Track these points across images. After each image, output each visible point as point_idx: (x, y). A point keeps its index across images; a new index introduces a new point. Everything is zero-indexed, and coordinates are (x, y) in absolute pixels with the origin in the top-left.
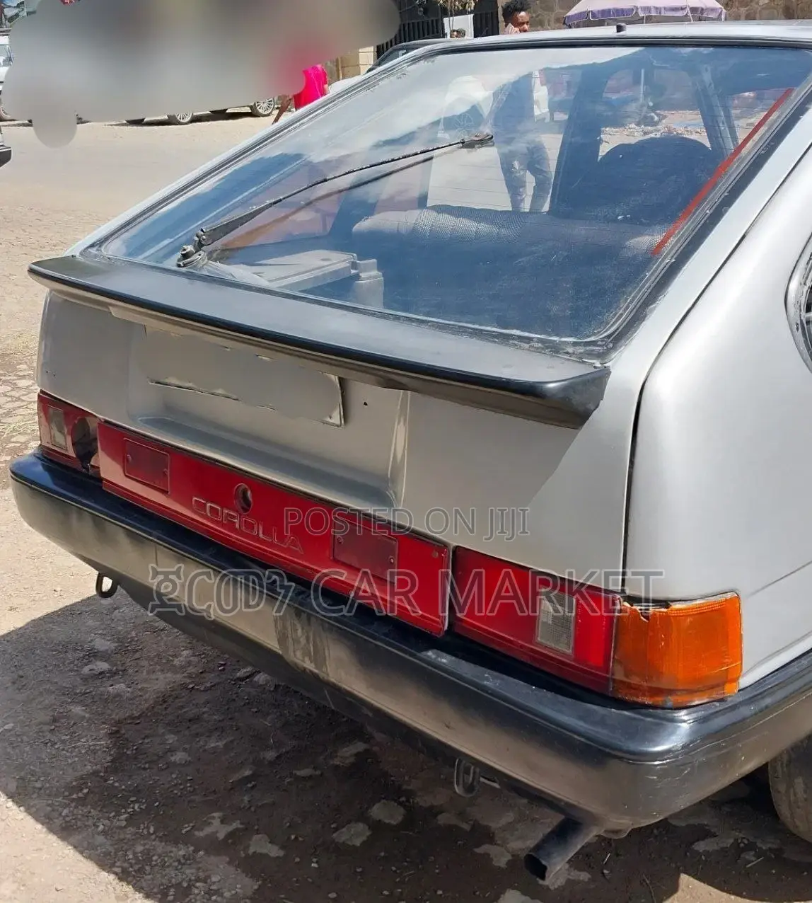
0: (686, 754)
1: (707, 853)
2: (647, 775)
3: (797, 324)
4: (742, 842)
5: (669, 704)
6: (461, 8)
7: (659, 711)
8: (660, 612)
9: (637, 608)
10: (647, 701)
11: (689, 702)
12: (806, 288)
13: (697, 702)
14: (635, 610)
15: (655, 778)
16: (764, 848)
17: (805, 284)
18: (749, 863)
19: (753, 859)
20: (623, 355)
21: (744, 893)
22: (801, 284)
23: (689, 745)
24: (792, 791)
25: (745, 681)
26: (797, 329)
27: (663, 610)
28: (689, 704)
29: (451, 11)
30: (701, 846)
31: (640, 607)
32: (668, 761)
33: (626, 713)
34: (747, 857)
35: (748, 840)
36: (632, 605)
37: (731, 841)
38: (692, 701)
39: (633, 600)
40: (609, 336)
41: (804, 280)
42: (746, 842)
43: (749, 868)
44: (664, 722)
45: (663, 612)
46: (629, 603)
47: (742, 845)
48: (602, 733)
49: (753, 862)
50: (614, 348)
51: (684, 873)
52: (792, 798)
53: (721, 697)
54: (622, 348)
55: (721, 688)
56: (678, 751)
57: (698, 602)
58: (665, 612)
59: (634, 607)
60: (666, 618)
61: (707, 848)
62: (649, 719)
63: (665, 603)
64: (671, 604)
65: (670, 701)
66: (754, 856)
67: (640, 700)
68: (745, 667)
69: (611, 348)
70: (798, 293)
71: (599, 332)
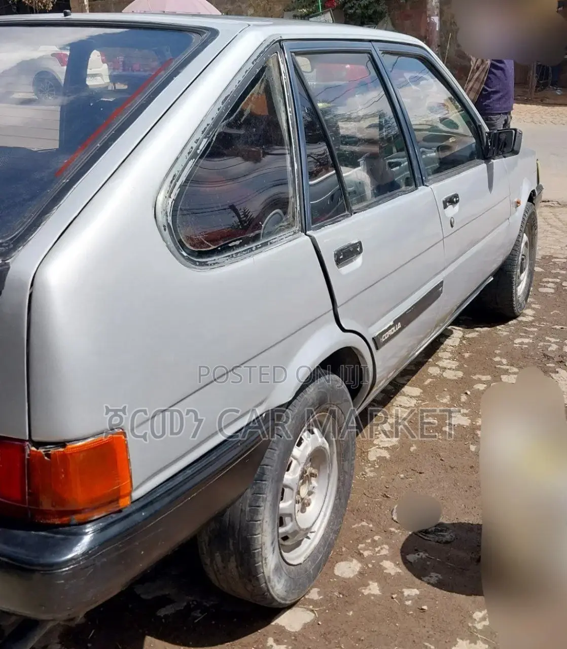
0: (86, 559)
1: (166, 616)
2: (57, 581)
3: (164, 226)
4: (193, 604)
5: (74, 521)
6: (43, 8)
7: (67, 528)
8: (59, 451)
9: (42, 450)
10: (57, 521)
11: (89, 517)
12: (170, 201)
13: (96, 517)
14: (40, 452)
15: (63, 581)
16: (208, 605)
17: (170, 197)
18: (196, 619)
19: (199, 615)
20: (20, 254)
21: (191, 643)
22: (166, 197)
23: (88, 551)
24: (214, 562)
25: (136, 495)
26: (165, 230)
27: (61, 450)
28: (90, 520)
29: (36, 10)
30: (162, 612)
31: (44, 450)
32: (72, 567)
33: (43, 533)
34: (196, 615)
35: (197, 601)
36: (38, 449)
37: (185, 604)
38: (93, 516)
39: (38, 444)
40: (11, 239)
41: (168, 195)
42: (195, 603)
43: (196, 622)
44: (70, 537)
45: (61, 451)
46: (36, 448)
47: (192, 606)
48: (21, 553)
49: (199, 617)
50: (15, 248)
51: (149, 635)
52: (215, 567)
53: (118, 509)
54: (20, 249)
55: (116, 502)
56: (78, 558)
57: (90, 440)
58: (63, 451)
59: (39, 451)
60: (64, 455)
61: (167, 613)
62: (59, 536)
63: (63, 444)
64: (68, 444)
65: (75, 519)
66: (200, 613)
67: (51, 521)
68: (135, 484)
69: (12, 249)
70: (165, 203)
71: (6, 236)
